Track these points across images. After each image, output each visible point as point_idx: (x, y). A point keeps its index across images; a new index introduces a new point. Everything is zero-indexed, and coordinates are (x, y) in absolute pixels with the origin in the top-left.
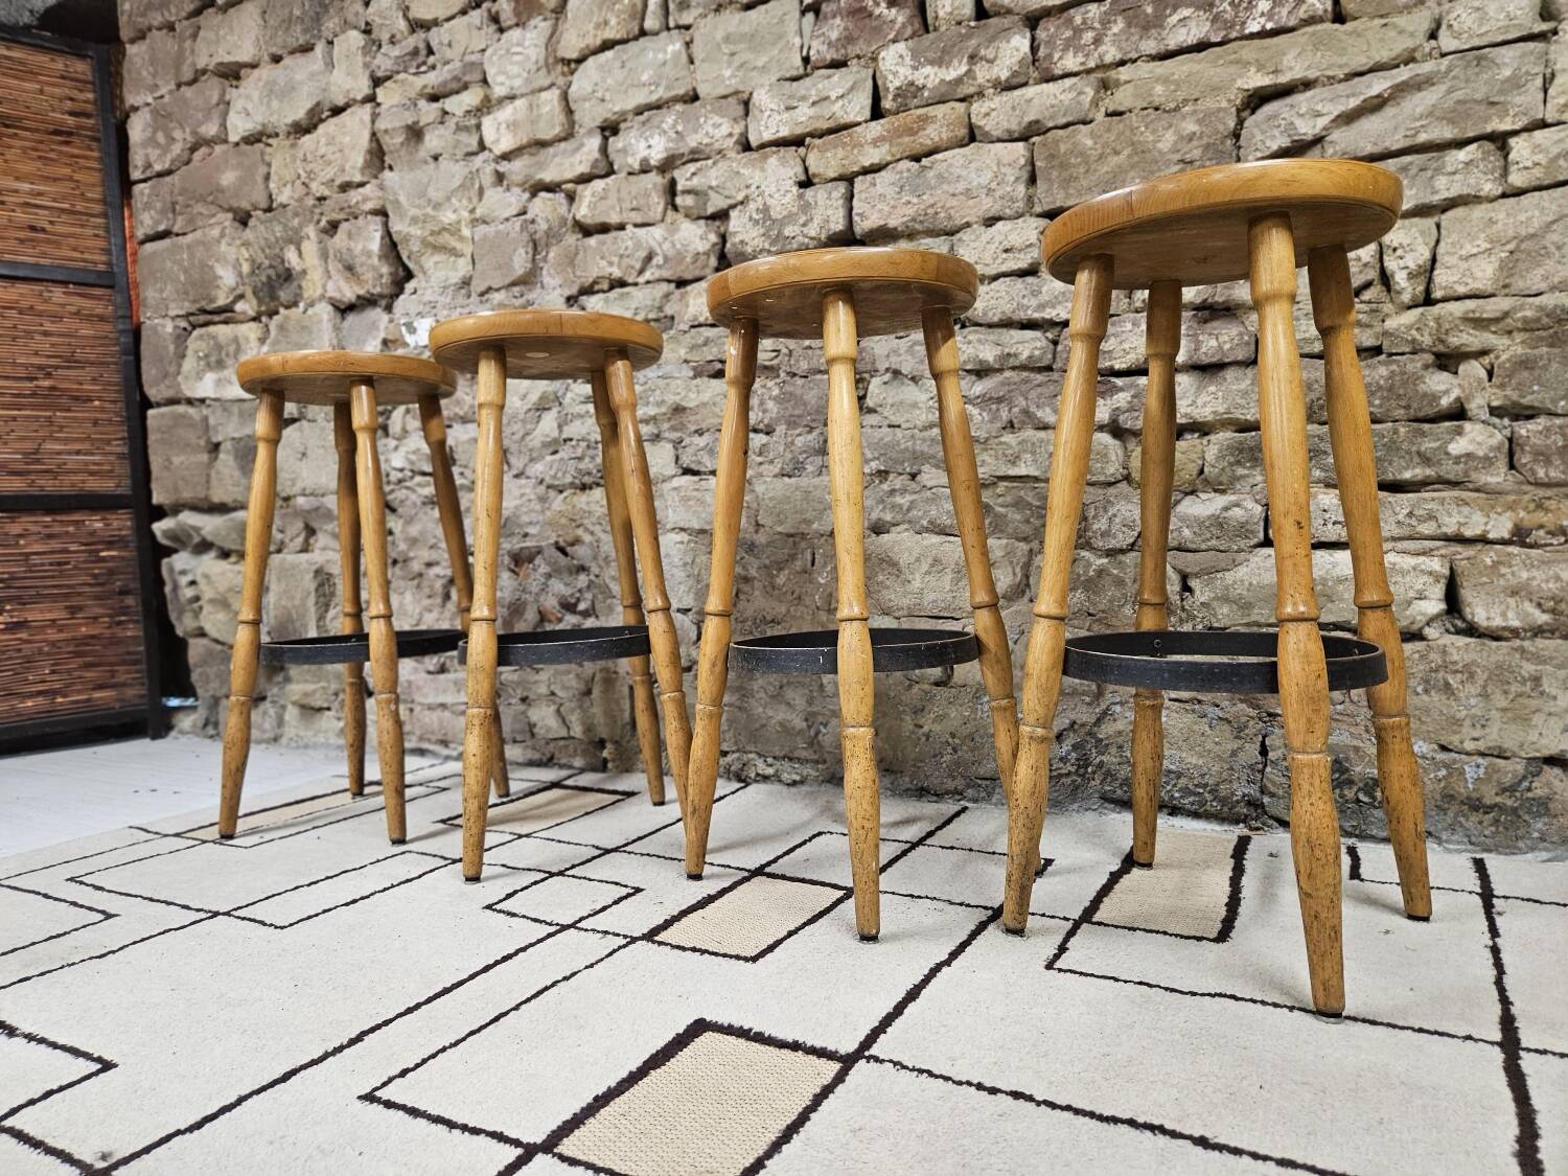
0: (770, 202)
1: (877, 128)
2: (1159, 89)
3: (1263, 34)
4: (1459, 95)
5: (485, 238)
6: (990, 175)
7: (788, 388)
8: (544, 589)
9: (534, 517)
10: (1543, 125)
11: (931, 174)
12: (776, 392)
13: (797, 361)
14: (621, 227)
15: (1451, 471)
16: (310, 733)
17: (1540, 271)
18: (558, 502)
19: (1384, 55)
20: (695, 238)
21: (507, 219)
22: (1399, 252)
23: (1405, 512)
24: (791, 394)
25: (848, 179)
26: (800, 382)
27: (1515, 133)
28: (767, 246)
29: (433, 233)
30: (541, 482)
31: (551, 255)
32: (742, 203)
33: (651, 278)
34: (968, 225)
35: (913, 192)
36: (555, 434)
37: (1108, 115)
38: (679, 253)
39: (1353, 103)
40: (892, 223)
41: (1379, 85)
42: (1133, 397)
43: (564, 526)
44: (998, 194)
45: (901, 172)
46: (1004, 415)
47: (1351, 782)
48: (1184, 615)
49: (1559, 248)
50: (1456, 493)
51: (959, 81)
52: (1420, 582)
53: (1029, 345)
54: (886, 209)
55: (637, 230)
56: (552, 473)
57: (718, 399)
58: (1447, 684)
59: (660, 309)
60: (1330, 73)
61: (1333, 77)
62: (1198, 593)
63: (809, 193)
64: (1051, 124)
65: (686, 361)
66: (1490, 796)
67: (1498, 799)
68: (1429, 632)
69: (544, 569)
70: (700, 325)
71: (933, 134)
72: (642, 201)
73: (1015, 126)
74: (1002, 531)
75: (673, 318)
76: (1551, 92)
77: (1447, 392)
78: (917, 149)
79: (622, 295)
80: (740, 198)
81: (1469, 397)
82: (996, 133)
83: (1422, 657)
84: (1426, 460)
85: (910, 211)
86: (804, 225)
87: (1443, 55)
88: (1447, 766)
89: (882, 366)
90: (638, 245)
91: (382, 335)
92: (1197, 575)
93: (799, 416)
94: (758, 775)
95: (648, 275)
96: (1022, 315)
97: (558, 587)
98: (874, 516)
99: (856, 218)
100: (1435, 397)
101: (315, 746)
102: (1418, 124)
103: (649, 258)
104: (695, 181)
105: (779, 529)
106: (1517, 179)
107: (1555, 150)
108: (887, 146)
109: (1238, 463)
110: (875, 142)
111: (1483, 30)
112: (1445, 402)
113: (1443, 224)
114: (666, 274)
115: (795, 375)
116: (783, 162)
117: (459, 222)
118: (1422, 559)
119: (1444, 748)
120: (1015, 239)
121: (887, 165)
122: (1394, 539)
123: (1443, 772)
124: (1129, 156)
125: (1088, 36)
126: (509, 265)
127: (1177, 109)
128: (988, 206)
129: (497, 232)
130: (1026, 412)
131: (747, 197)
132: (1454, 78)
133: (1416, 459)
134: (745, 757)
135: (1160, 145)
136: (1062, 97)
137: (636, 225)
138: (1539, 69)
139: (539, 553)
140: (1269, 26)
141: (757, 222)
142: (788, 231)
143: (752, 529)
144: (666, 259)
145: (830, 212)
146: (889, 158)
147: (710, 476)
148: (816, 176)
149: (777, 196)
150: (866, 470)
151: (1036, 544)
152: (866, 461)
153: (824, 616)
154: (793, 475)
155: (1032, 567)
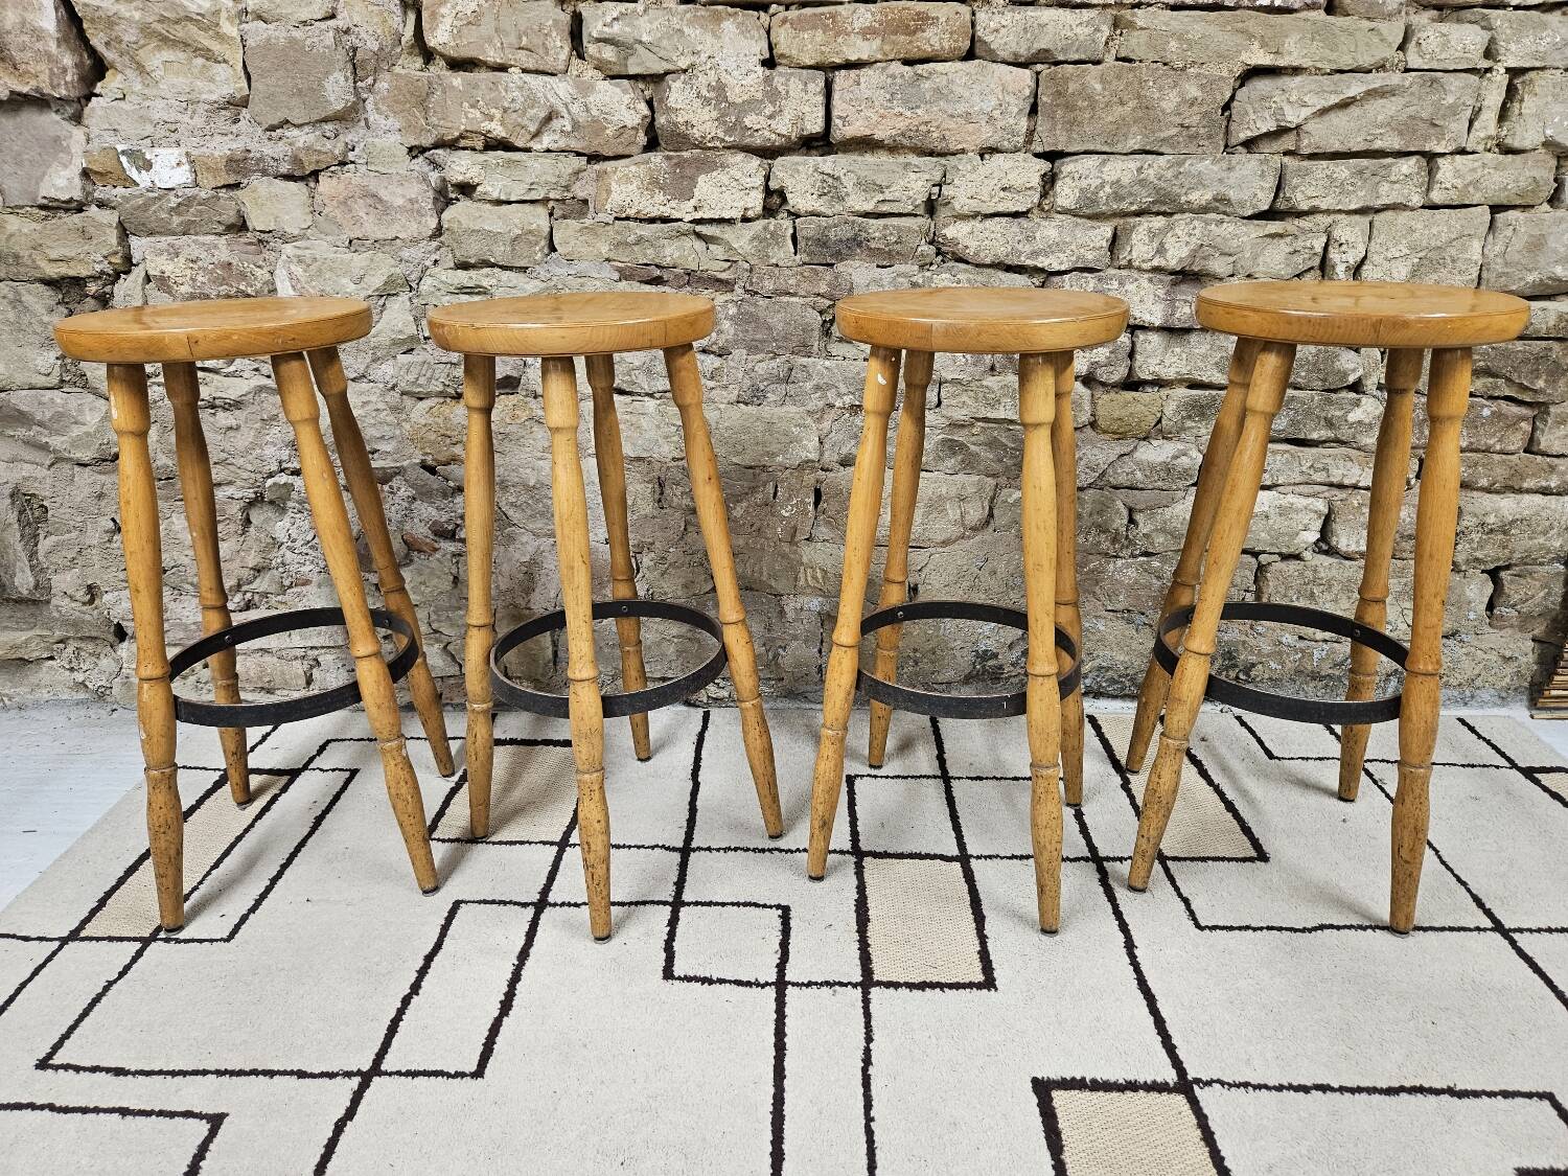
0: (727, 80)
1: (863, 13)
2: (1173, 44)
3: (1272, 9)
4: (1411, 110)
5: (268, 45)
6: (994, 102)
7: (746, 306)
8: (408, 514)
9: (387, 431)
10: (1462, 152)
11: (927, 85)
12: (733, 310)
13: (761, 279)
14: (502, 68)
15: (1345, 433)
16: (22, 690)
17: (1435, 276)
18: (419, 411)
19: (1366, 60)
20: (622, 107)
21: (304, 23)
22: (1344, 248)
23: (1308, 464)
24: (751, 315)
25: (828, 69)
26: (762, 302)
27: (1443, 155)
28: (721, 135)
29: (162, 20)
30: (393, 388)
31: (383, 86)
32: (685, 71)
33: (553, 146)
34: (963, 151)
35: (905, 102)
36: (412, 330)
37: (1117, 59)
38: (595, 121)
39: (1334, 99)
40: (879, 135)
41: (1355, 87)
42: (1111, 352)
43: (432, 443)
44: (1000, 124)
45: (893, 77)
47: (1236, 666)
48: (1126, 543)
49: (1453, 261)
50: (1343, 450)
52: (1306, 518)
54: (875, 118)
55: (527, 77)
56: (411, 377)
58: (1312, 593)
59: (567, 188)
60: (1319, 65)
61: (1319, 69)
62: (1141, 525)
63: (778, 76)
64: (1061, 58)
65: (608, 260)
66: (1326, 670)
67: (1330, 671)
68: (1307, 555)
69: (405, 492)
70: (627, 218)
71: (933, 39)
72: (537, 41)
73: (1024, 52)
74: (973, 468)
75: (585, 202)
76: (1476, 124)
77: (1354, 370)
78: (915, 54)
79: (510, 161)
80: (683, 63)
81: (1367, 375)
82: (1003, 54)
83: (1301, 574)
84: (1330, 423)
85: (902, 125)
86: (771, 117)
87: (1407, 70)
88: (1302, 651)
90: (532, 100)
91: (80, 162)
92: (1141, 511)
93: (763, 341)
95: (546, 141)
96: (1013, 261)
97: (427, 511)
98: (845, 451)
99: (836, 121)
100: (1345, 375)
101: (37, 705)
102: (1378, 131)
103: (549, 119)
104: (616, 28)
105: (735, 460)
106: (1437, 196)
107: (1469, 178)
108: (878, 41)
109: (1190, 417)
110: (867, 33)
111: (1443, 57)
112: (1351, 379)
113: (1376, 224)
114: (575, 145)
115: (756, 293)
116: (744, 31)
117: (217, 13)
118: (1311, 500)
119: (1301, 638)
120: (1014, 179)
121: (876, 62)
122: (1295, 484)
123: (1300, 655)
124: (1134, 110)
126: (315, 92)
127: (1183, 69)
128: (987, 135)
129: (292, 41)
131: (693, 66)
132: (1412, 94)
133: (1323, 423)
135: (1164, 104)
136: (1079, 30)
137: (524, 71)
138: (1470, 102)
139: (396, 474)
141: (707, 101)
142: (748, 121)
144: (576, 125)
145: (807, 109)
146: (879, 57)
147: (646, 399)
148: (782, 56)
149: (735, 73)
150: (838, 404)
151: (1003, 480)
152: (839, 395)
153: (786, 548)
154: (752, 403)
155: (999, 500)
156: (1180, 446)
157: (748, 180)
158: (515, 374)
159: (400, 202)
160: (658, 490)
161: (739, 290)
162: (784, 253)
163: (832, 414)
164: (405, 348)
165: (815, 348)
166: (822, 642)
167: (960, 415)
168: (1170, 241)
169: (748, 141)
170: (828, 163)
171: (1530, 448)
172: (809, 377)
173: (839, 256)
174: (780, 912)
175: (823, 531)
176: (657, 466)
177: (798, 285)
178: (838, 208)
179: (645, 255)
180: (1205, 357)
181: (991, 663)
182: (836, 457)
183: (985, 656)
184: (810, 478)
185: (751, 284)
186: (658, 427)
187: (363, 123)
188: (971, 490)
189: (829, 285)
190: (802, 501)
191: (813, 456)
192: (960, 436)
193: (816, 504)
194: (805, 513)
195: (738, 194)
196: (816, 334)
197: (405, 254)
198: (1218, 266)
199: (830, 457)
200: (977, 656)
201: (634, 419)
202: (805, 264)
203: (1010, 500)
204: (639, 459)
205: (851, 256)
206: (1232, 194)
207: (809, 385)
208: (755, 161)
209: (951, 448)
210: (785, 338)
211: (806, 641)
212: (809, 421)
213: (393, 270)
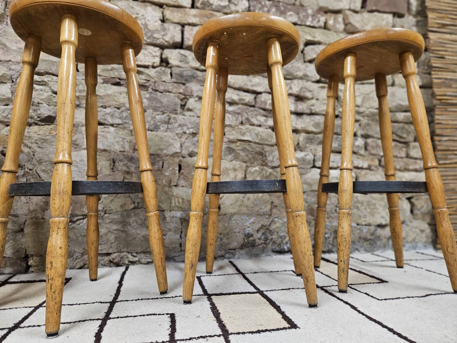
0: (147, 22)
1: (194, 11)
3: (310, 26)
7: (153, 95)
12: (148, 96)
13: (159, 86)
17: (368, 103)
24: (155, 98)
25: (183, 26)
26: (159, 94)
46: (240, 119)
50: (357, 156)
51: (225, 7)
53: (249, 98)
57: (116, 94)
58: (358, 207)
63: (166, 25)
67: (370, 237)
74: (238, 159)
86: (163, 35)
88: (359, 229)
89: (195, 94)
93: (159, 107)
94: (129, 261)
96: (246, 87)
98: (190, 150)
99: (185, 40)
108: (198, 18)
109: (307, 143)
110: (195, 16)
115: (157, 91)
116: (154, 10)
119: (358, 225)
123: (359, 231)
125: (266, 9)
130: (247, 119)
134: (122, 254)
140: (312, 25)
142: (155, 36)
143: (131, 151)
145: (175, 34)
147: (110, 127)
148: (167, 19)
149: (151, 21)
150: (188, 132)
151: (248, 164)
152: (188, 129)
153: (167, 189)
154: (154, 131)
155: (248, 172)
156: (306, 153)
157: (155, 53)
158: (53, 115)
159: (15, 48)
160: (112, 164)
161: (150, 90)
162: (167, 78)
163: (185, 136)
164: (4, 103)
165: (179, 112)
166: (181, 232)
167: (232, 137)
168: (293, 86)
169: (155, 42)
170: (182, 51)
171: (408, 156)
172: (176, 121)
173: (187, 81)
174: (169, 316)
175: (182, 182)
176: (112, 153)
177: (172, 89)
178: (186, 66)
179: (114, 74)
180: (309, 123)
181: (251, 239)
182: (187, 152)
183: (249, 235)
184: (177, 160)
185: (155, 87)
186: (115, 138)
187: (5, 23)
188: (238, 166)
189: (184, 90)
190: (174, 169)
191: (178, 151)
192: (233, 146)
193: (180, 170)
194: (175, 174)
195: (151, 58)
196: (179, 106)
197: (13, 67)
198: (308, 95)
199: (185, 152)
200: (245, 236)
201: (104, 134)
202: (175, 82)
203: (252, 171)
204: (105, 150)
205: (191, 81)
206: (309, 74)
207: (176, 125)
208: (157, 49)
209: (230, 151)
210: (168, 107)
211: (175, 232)
212: (176, 137)
213: (6, 72)
